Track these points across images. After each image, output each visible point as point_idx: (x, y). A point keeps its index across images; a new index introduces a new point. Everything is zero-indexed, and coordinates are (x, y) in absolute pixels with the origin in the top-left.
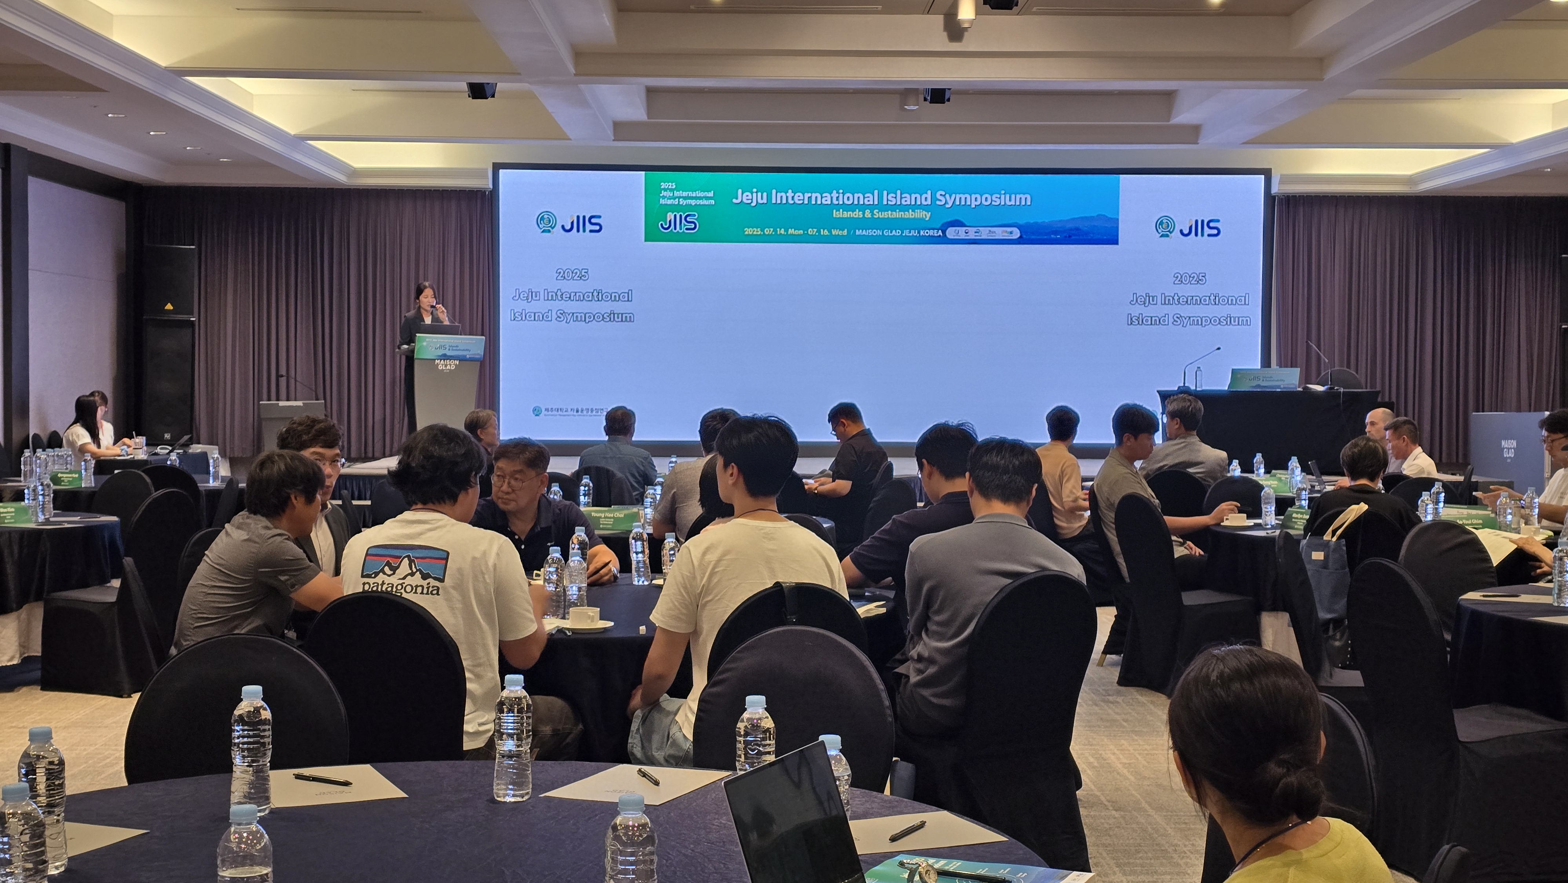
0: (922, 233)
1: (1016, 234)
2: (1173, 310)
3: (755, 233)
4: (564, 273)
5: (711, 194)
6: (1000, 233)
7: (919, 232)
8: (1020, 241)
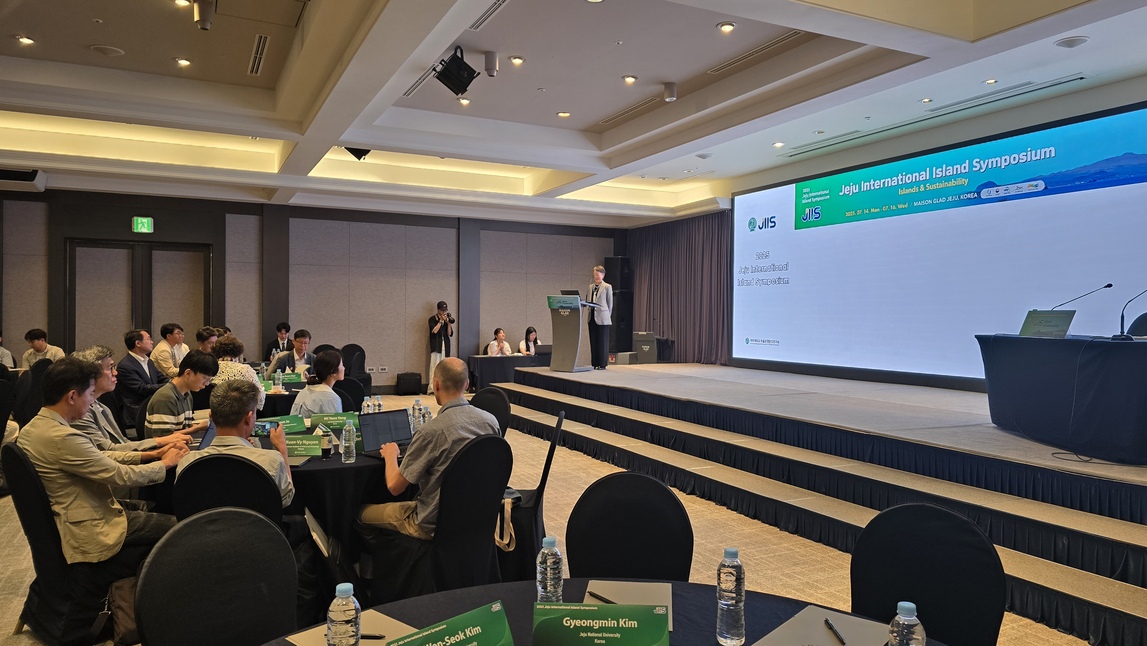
0: (962, 197)
1: (1041, 185)
3: (851, 215)
4: (759, 255)
5: (827, 192)
6: (1025, 188)
7: (959, 197)
8: (1046, 192)
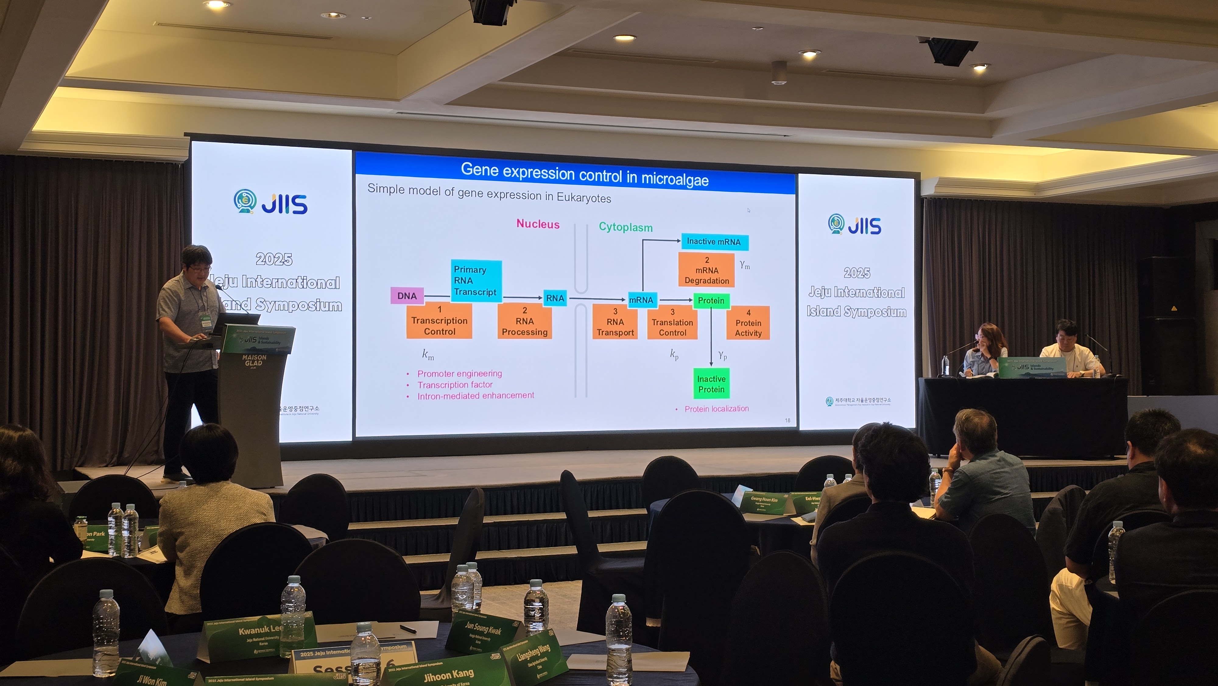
2: (844, 302)
4: (265, 257)
